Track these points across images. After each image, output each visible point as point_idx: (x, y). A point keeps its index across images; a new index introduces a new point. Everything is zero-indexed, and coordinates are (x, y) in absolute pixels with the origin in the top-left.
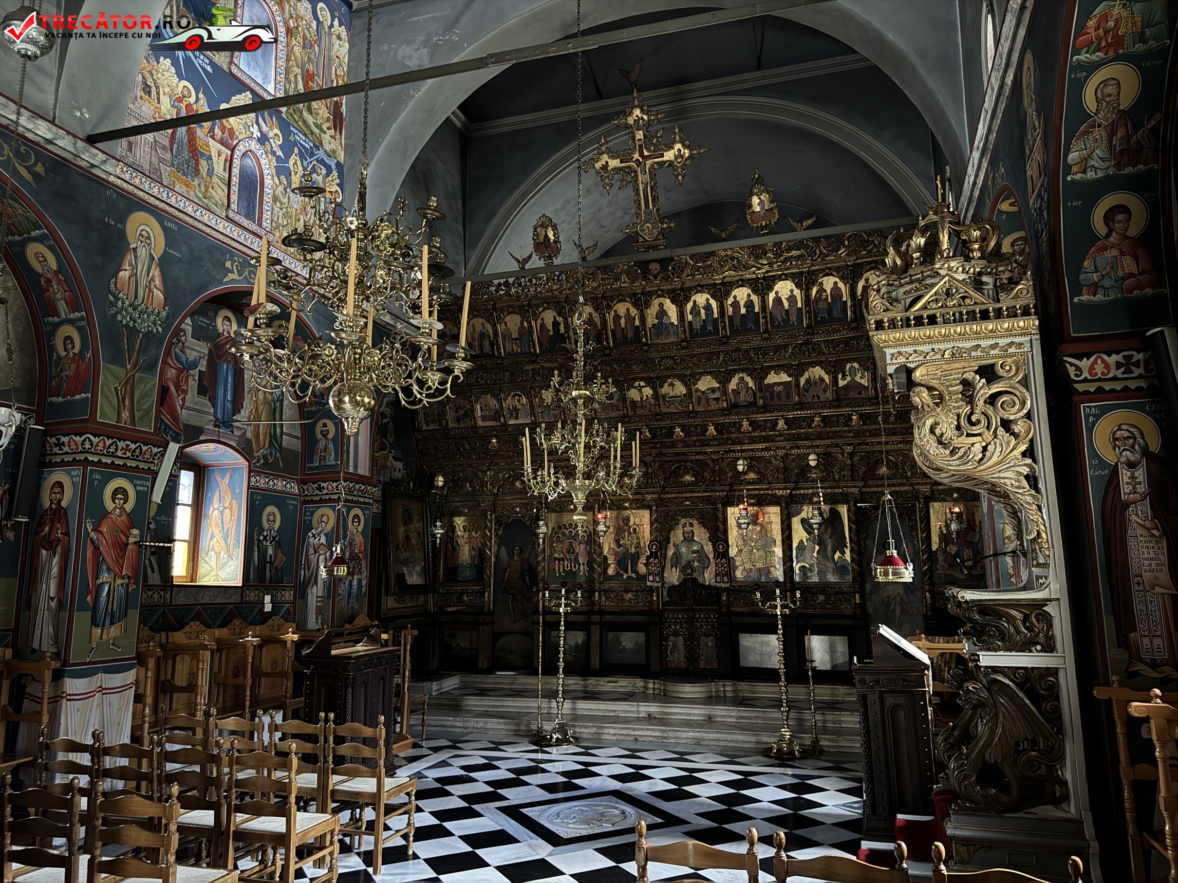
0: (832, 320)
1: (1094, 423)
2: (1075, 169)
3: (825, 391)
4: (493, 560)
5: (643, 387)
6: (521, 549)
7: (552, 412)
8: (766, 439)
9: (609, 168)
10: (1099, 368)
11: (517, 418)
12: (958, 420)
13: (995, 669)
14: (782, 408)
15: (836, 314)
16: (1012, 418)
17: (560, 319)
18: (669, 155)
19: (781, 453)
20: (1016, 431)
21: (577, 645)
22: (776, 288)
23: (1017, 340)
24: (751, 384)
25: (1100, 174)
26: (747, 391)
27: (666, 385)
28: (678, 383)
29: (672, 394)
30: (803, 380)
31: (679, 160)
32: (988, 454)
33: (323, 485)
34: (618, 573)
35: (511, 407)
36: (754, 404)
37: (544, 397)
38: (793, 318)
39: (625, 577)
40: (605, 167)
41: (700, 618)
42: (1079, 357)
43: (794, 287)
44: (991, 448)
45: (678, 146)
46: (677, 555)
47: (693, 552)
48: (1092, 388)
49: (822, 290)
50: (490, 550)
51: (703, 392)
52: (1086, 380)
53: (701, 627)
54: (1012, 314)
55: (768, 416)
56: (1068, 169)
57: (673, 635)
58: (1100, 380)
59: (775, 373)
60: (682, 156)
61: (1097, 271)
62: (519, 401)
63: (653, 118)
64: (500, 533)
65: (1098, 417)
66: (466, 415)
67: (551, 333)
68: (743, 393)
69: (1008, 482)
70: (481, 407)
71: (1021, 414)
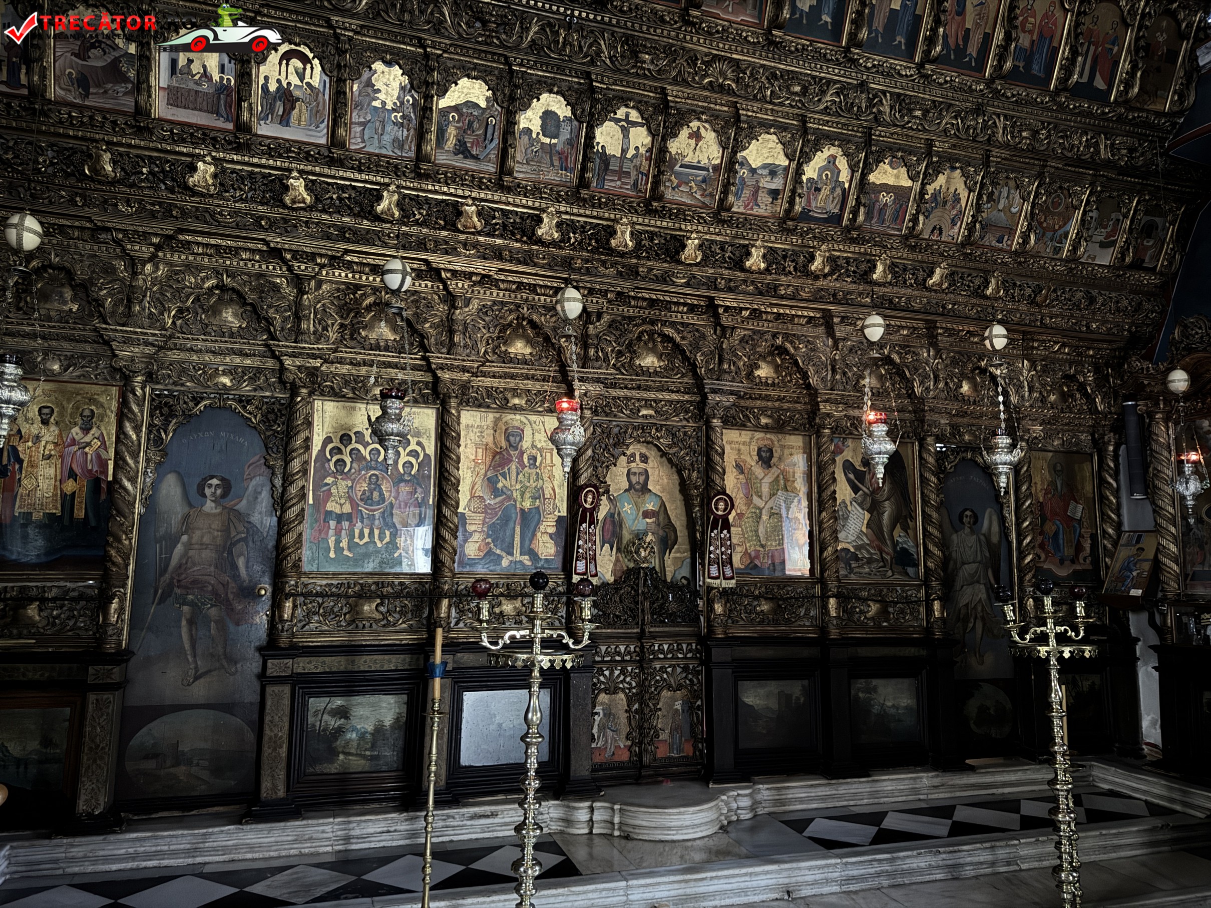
0: (1028, 77)
3: (954, 222)
4: (138, 508)
5: (635, 124)
6: (227, 486)
7: (393, 130)
15: (1035, 68)
27: (684, 133)
28: (710, 136)
29: (690, 159)
30: (928, 192)
34: (489, 553)
37: (377, 82)
38: (973, 50)
39: (505, 563)
46: (615, 520)
50: (133, 480)
51: (753, 171)
57: (606, 691)
64: (167, 437)
70: (173, 63)
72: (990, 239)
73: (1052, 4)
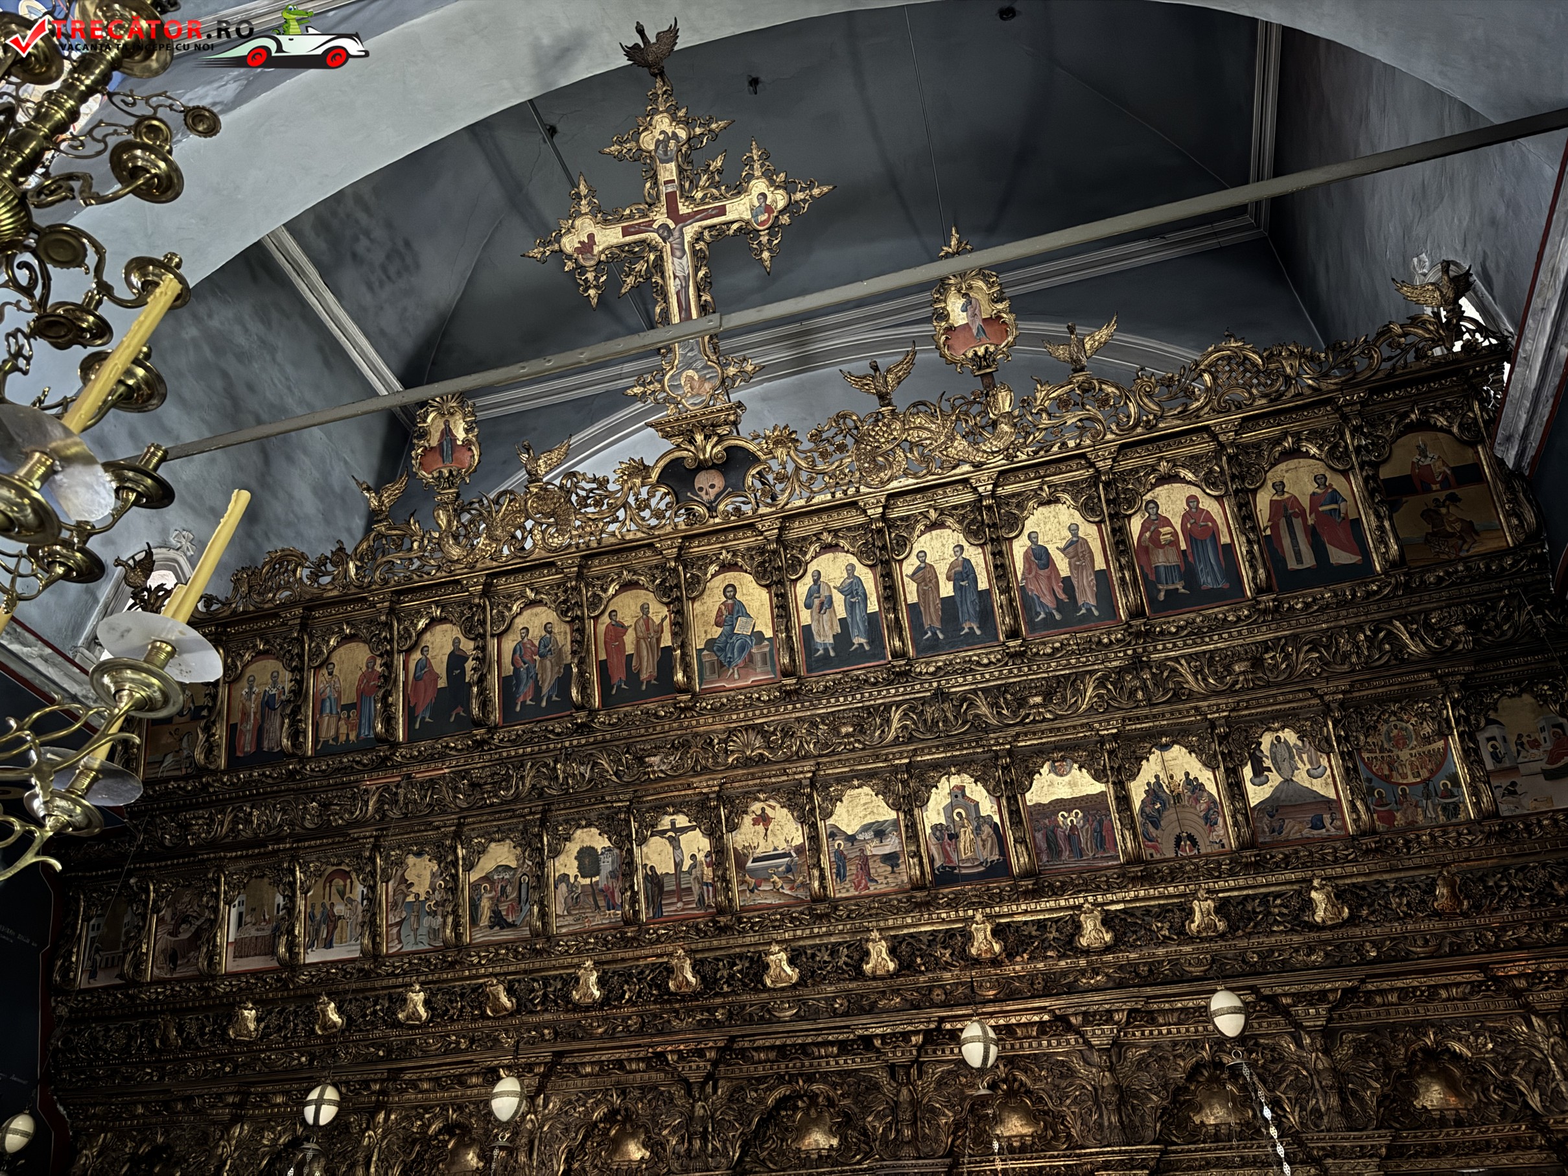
0: (1198, 597)
3: (1209, 821)
7: (426, 921)
8: (1051, 986)
11: (328, 944)
14: (1089, 882)
15: (1207, 581)
17: (468, 646)
18: (739, 209)
19: (1100, 1036)
24: (987, 807)
26: (977, 830)
30: (1138, 791)
35: (317, 913)
36: (1000, 868)
37: (410, 876)
38: (1087, 597)
49: (1156, 521)
55: (1045, 908)
59: (1054, 770)
63: (698, 131)
66: (195, 941)
67: (442, 683)
68: (966, 837)
70: (240, 915)
72: (1296, 828)
73: (1191, 500)
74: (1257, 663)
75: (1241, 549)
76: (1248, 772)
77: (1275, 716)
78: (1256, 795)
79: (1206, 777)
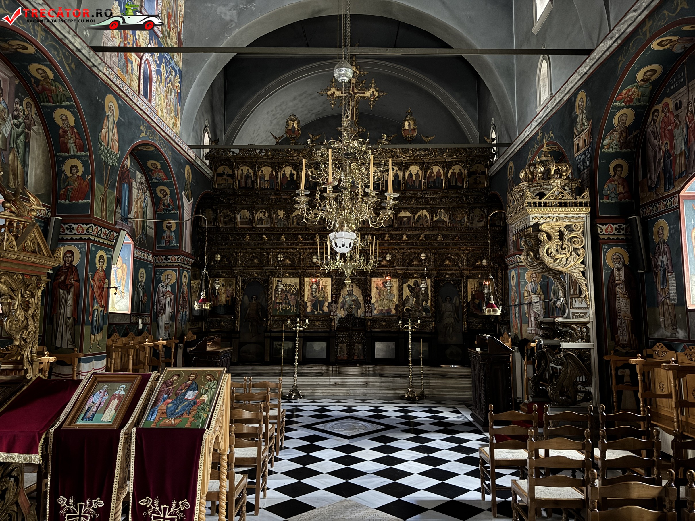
0: (435, 188)
1: (606, 252)
2: (605, 147)
3: (426, 222)
4: (240, 303)
6: (257, 297)
7: (283, 222)
8: (397, 244)
9: (335, 96)
10: (609, 230)
11: (262, 224)
12: (557, 247)
13: (568, 349)
14: (405, 229)
15: (437, 185)
16: (577, 248)
17: (294, 172)
18: (367, 94)
19: (401, 252)
20: (579, 253)
21: (289, 349)
22: (410, 169)
23: (581, 216)
25: (614, 151)
30: (417, 216)
31: (372, 97)
32: (568, 262)
33: (168, 257)
34: (312, 311)
35: (259, 218)
36: (391, 226)
37: (279, 214)
38: (417, 184)
39: (316, 313)
40: (333, 94)
41: (355, 334)
42: (603, 225)
43: (419, 169)
44: (569, 259)
45: (372, 90)
46: (344, 302)
47: (352, 300)
48: (606, 237)
49: (432, 172)
50: (239, 297)
52: (604, 234)
53: (356, 338)
54: (581, 204)
55: (398, 233)
56: (603, 146)
57: (341, 343)
58: (609, 234)
59: (404, 211)
60: (374, 96)
61: (609, 190)
62: (264, 215)
63: (362, 73)
64: (245, 288)
65: (608, 249)
66: (231, 220)
67: (289, 179)
69: (575, 274)
70: (241, 217)
71: (581, 246)
72: (439, 225)
73: (439, 169)
74: (441, 200)
75: (444, 180)
76: (434, 215)
77: (441, 208)
78: (435, 219)
79: (428, 216)
